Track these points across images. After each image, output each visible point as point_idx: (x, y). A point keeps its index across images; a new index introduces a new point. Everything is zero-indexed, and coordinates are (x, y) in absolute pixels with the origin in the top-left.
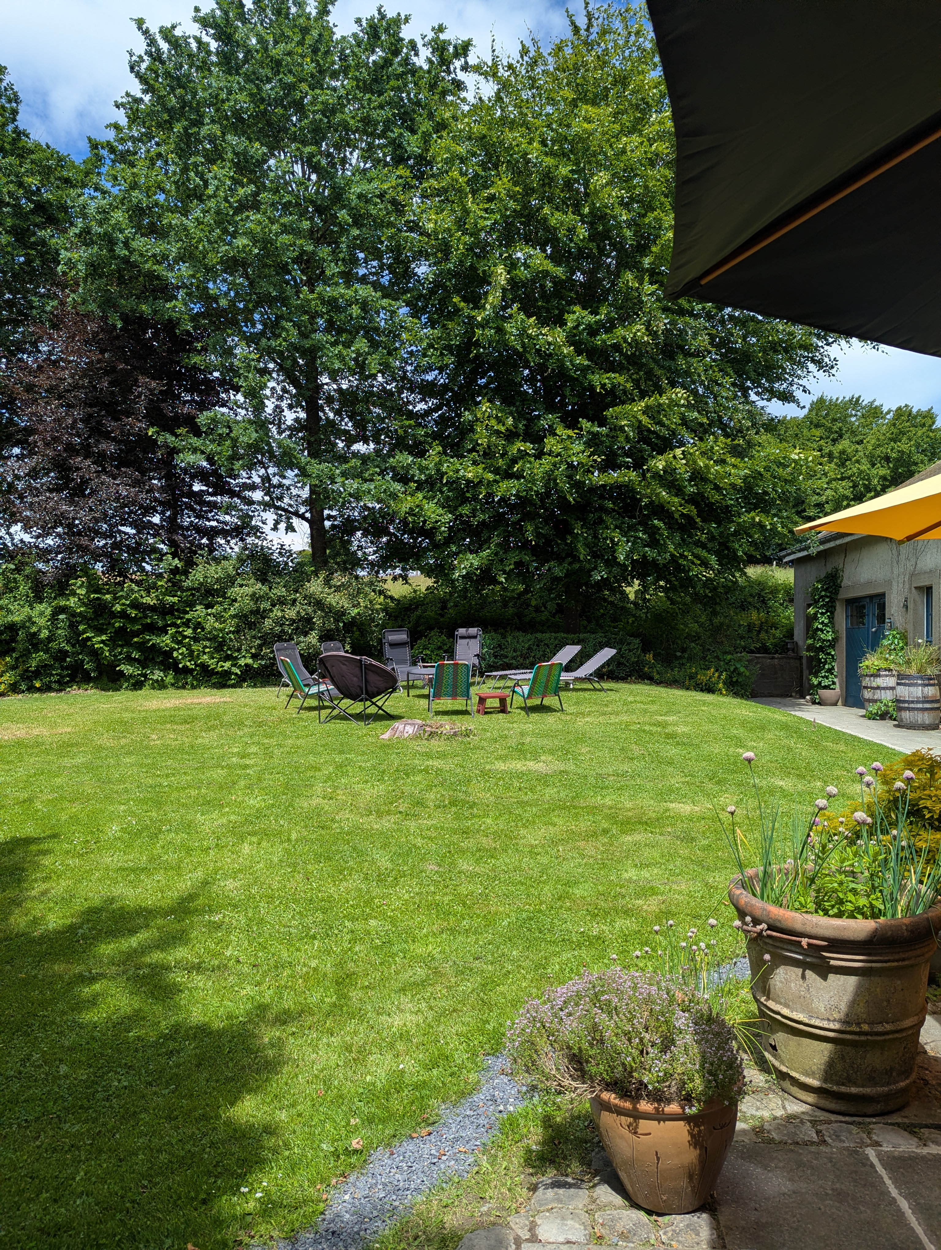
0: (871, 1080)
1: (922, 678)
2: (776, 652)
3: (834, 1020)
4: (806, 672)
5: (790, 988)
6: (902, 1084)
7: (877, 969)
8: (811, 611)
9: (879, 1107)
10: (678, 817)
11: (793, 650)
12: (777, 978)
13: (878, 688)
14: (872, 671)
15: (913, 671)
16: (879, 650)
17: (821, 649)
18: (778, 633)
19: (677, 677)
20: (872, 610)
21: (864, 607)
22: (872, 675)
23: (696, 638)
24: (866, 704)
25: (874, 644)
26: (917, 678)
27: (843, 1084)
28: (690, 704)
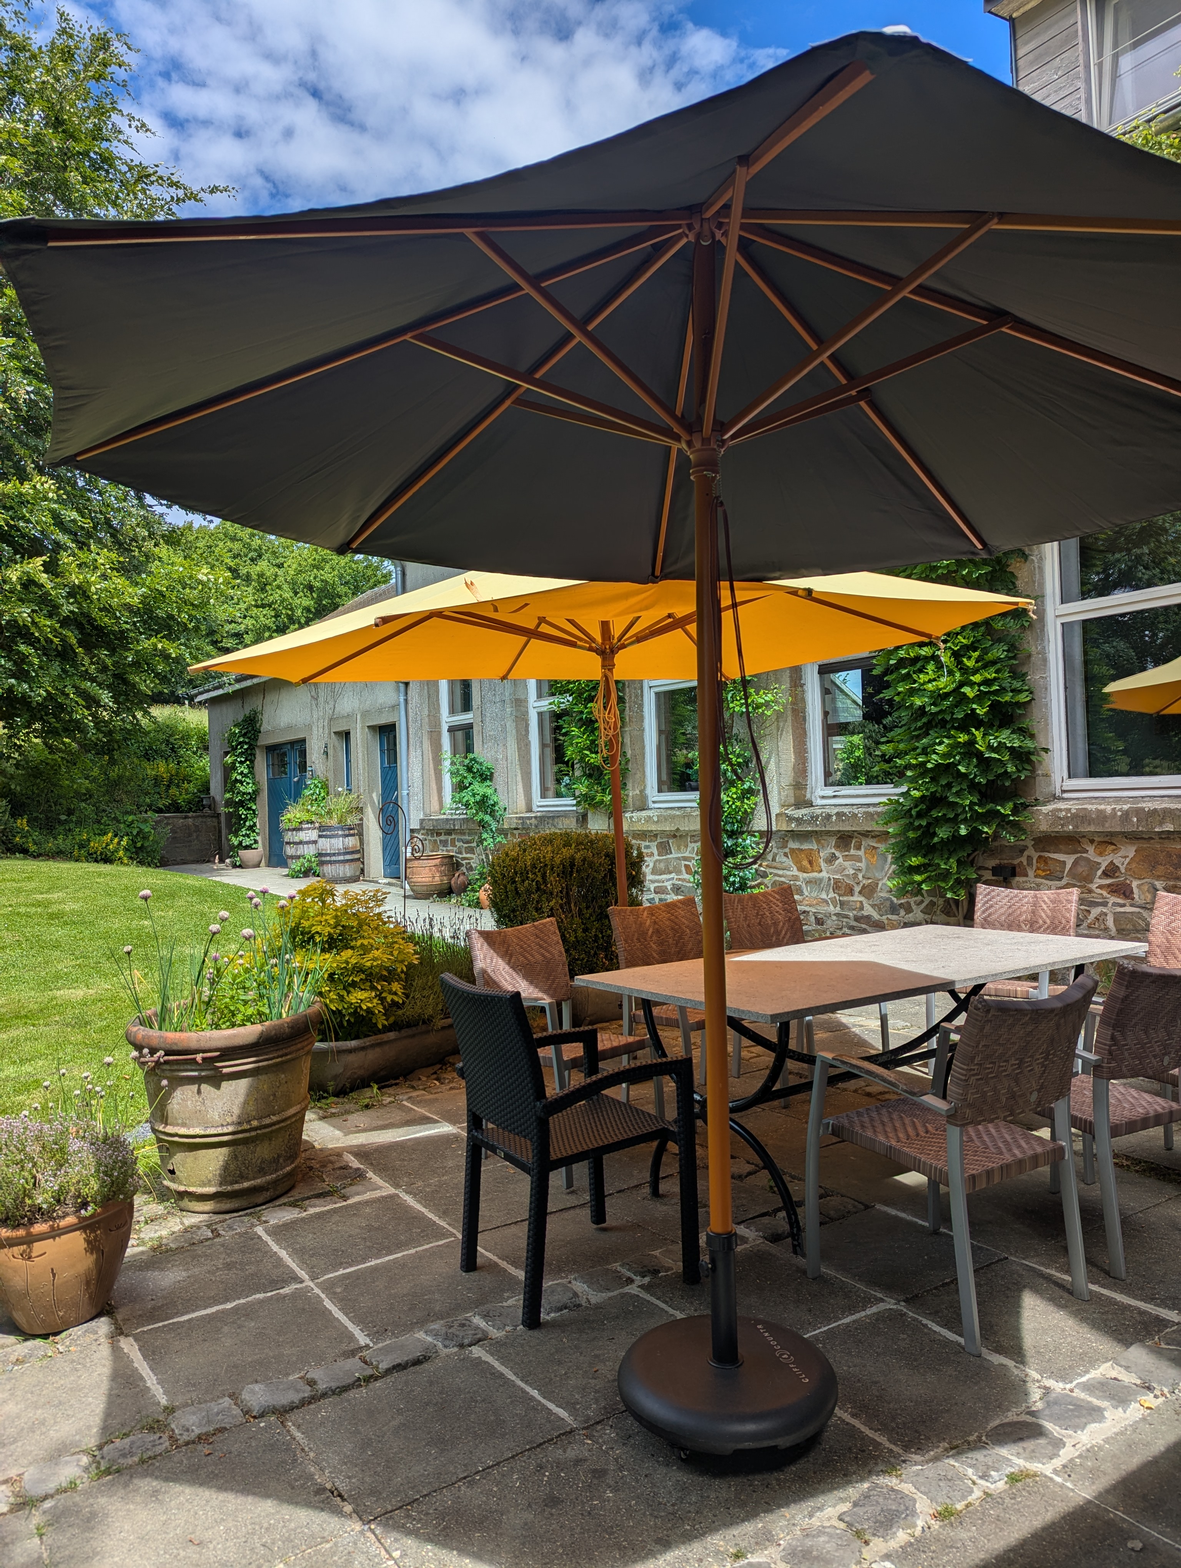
0: (262, 1171)
1: (342, 829)
2: (190, 810)
3: (228, 1124)
4: (224, 832)
5: (187, 1106)
6: (288, 1169)
7: (264, 1067)
8: (229, 759)
9: (267, 1195)
10: (68, 1004)
11: (210, 807)
12: (175, 1101)
13: (301, 843)
14: (294, 825)
15: (334, 822)
16: (301, 801)
17: (241, 804)
18: (192, 788)
19: (62, 847)
20: (293, 759)
21: (285, 754)
22: (294, 830)
23: (88, 796)
24: (289, 861)
25: (296, 794)
26: (338, 829)
27: (237, 1182)
28: (80, 877)
